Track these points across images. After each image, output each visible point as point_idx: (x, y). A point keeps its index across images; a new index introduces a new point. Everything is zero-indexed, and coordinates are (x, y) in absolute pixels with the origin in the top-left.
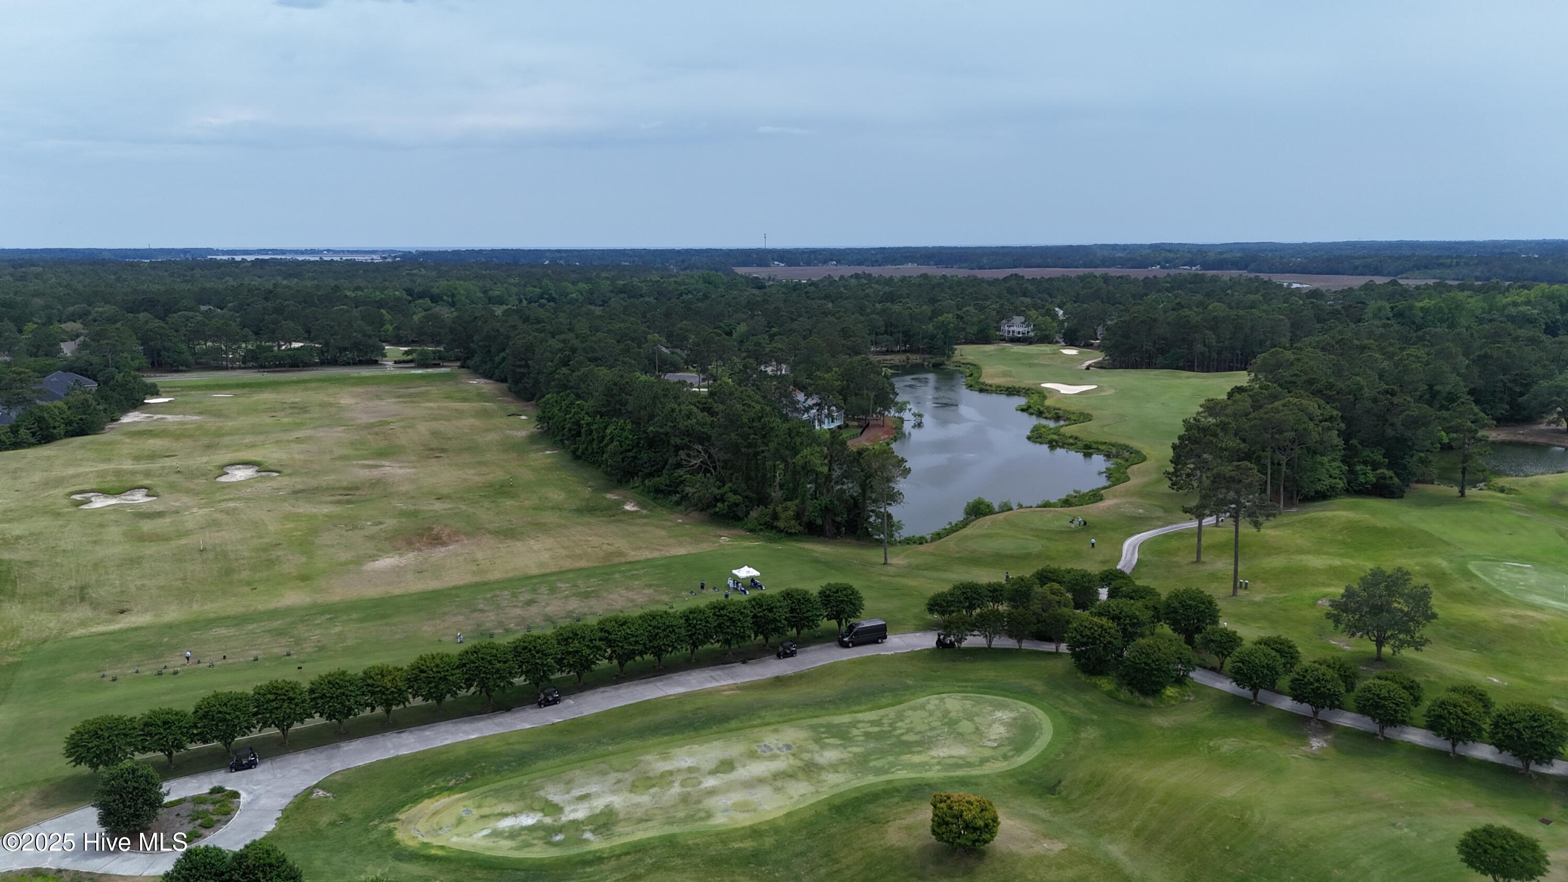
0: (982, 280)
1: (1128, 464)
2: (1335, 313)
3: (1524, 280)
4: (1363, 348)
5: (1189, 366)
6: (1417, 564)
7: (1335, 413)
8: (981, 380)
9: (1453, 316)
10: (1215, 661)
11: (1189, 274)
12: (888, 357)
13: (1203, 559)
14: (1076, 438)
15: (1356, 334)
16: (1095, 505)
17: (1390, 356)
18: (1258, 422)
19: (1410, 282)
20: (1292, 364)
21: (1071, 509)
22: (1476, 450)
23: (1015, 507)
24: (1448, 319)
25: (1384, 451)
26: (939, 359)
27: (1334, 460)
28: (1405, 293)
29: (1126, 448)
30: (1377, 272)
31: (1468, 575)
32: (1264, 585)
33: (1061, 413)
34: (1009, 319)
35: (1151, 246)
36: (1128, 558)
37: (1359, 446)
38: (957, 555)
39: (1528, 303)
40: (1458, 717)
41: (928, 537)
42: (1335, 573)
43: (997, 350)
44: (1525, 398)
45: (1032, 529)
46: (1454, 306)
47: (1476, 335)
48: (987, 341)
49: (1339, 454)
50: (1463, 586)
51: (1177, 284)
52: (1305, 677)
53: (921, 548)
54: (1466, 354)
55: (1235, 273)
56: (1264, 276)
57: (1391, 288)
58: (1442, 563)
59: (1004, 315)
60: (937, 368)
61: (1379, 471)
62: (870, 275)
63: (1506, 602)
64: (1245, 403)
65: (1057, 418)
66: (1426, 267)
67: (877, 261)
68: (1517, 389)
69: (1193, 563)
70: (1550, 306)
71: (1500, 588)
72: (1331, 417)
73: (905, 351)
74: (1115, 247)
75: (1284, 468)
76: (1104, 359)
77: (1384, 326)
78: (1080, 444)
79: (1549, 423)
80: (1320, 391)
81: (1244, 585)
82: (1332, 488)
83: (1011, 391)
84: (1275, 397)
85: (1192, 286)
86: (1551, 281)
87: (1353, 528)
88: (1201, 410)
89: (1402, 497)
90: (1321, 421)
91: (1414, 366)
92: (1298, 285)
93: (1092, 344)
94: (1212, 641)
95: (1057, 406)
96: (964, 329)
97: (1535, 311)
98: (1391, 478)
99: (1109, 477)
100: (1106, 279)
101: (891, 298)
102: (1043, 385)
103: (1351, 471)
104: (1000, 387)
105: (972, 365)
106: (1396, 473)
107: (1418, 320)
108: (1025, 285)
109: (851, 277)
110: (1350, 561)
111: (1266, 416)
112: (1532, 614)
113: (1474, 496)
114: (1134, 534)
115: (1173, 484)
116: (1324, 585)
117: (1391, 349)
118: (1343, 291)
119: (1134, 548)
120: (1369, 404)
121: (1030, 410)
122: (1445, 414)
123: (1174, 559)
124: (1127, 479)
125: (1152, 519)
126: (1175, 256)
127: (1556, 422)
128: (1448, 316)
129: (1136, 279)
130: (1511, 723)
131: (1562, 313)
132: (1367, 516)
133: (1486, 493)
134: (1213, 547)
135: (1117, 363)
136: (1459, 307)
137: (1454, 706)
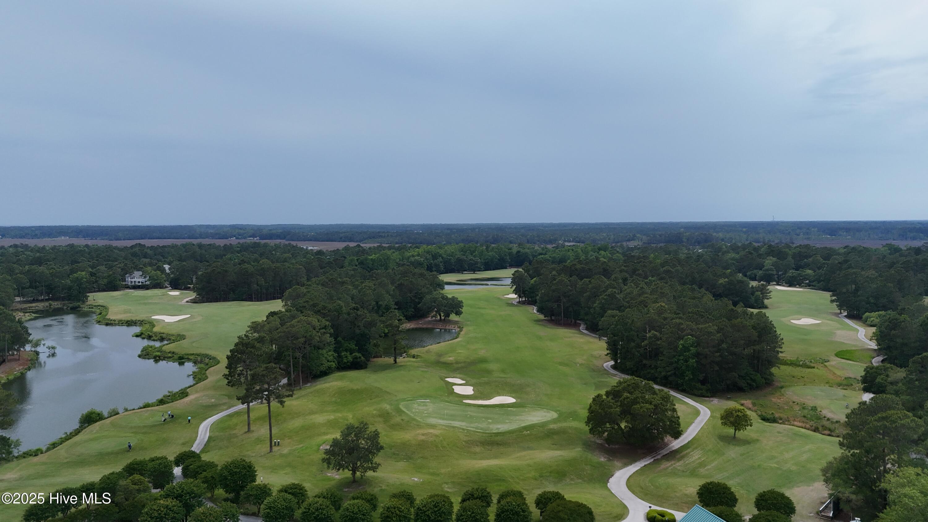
0: (116, 248)
1: (207, 367)
2: (329, 263)
3: (417, 244)
4: (343, 283)
5: (250, 298)
6: (375, 410)
7: (327, 323)
8: (107, 317)
9: (386, 263)
10: (254, 509)
11: (251, 243)
12: (34, 305)
13: (252, 429)
14: (173, 353)
15: (339, 275)
16: (183, 400)
17: (356, 287)
18: (283, 334)
19: (366, 246)
20: (305, 295)
21: (165, 406)
22: (399, 337)
23: (121, 411)
24: (384, 264)
25: (355, 342)
26: (77, 304)
27: (330, 351)
28: (363, 251)
29: (207, 356)
30: (351, 240)
31: (400, 412)
32: (289, 440)
33: (164, 336)
34: (131, 273)
35: (230, 226)
36: (202, 437)
37: (343, 341)
38: (65, 461)
39: (418, 255)
41: (44, 449)
42: (331, 424)
43: (121, 295)
44: (420, 305)
45: (131, 428)
46: (386, 258)
47: (397, 273)
48: (115, 288)
49: (332, 347)
50: (398, 419)
51: (244, 248)
52: (309, 509)
53: (35, 459)
54: (392, 283)
55: (278, 241)
56: (294, 243)
57: (357, 249)
58: (387, 407)
59: (127, 271)
60: (74, 310)
61: (354, 354)
62: (27, 245)
63: (419, 426)
64: (276, 322)
65: (162, 339)
66: (374, 237)
67: (36, 235)
68: (417, 300)
69: (246, 432)
70: (429, 256)
71: (415, 417)
72: (326, 326)
73: (47, 300)
74: (208, 226)
75: (301, 360)
76: (196, 297)
77: (354, 270)
78: (176, 357)
79: (432, 317)
80: (319, 311)
81: (277, 443)
82: (330, 368)
83: (130, 323)
84: (293, 317)
85: (252, 249)
86: (428, 244)
87: (341, 392)
88: (249, 329)
89: (366, 368)
90: (320, 329)
91: (368, 292)
92: (312, 248)
93: (189, 288)
94: (251, 495)
95: (162, 331)
96: (96, 281)
97: (422, 259)
98: (360, 357)
99: (194, 378)
100: (200, 246)
101: (39, 262)
102: (153, 317)
103: (339, 356)
104: (121, 321)
105: (102, 306)
106: (363, 355)
107: (370, 266)
108: (145, 250)
109: (11, 246)
110: (340, 415)
111: (286, 330)
112: (431, 431)
113: (401, 362)
114: (207, 418)
115: (228, 382)
116: (325, 434)
117: (357, 283)
118: (334, 251)
119: (207, 428)
120: (346, 316)
121: (143, 336)
122: (383, 319)
123: (234, 432)
124: (207, 378)
125: (220, 405)
126: (244, 232)
127: (435, 316)
128: (384, 263)
129: (220, 246)
130: (425, 512)
131: (433, 260)
132: (348, 383)
133: (406, 359)
134: (259, 419)
135: (205, 299)
136: (388, 258)
137: (395, 508)
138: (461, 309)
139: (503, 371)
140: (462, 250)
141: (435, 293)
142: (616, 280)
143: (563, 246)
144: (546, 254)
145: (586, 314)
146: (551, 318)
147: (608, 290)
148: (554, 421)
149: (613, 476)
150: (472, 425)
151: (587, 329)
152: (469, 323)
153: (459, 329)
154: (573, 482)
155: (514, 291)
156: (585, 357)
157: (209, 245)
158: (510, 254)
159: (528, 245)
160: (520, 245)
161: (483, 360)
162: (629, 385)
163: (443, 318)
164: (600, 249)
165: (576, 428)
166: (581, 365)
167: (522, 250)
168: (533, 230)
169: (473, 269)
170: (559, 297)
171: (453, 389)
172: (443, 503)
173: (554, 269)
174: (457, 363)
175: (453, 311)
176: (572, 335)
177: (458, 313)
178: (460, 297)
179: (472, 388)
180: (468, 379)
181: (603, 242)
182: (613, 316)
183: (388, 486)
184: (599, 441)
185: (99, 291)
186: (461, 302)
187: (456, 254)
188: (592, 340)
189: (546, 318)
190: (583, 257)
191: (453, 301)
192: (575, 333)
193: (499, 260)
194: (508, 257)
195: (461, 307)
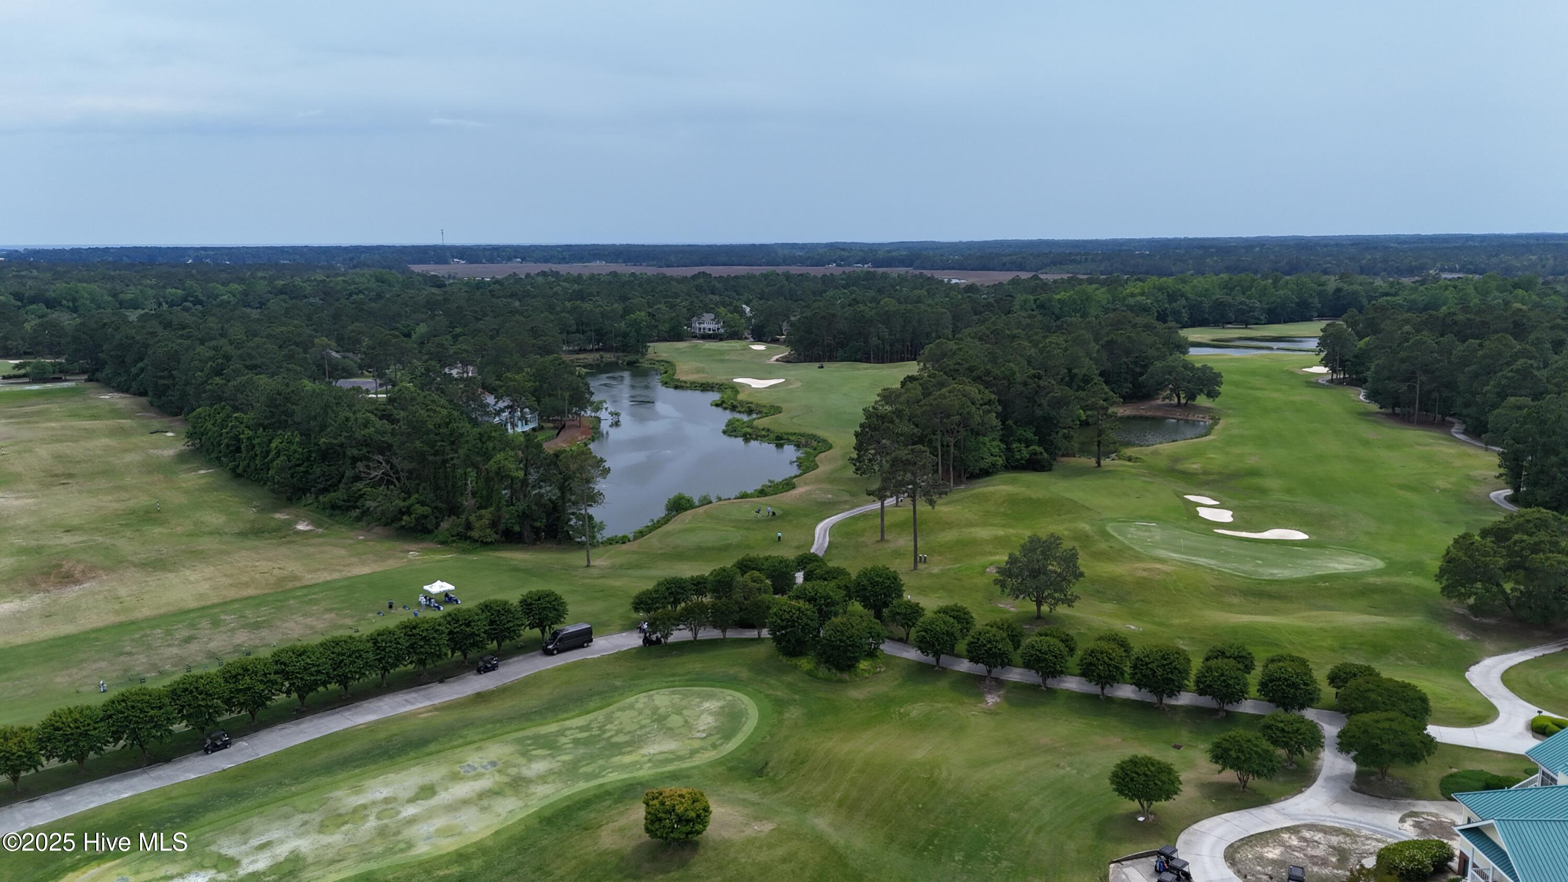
0: (671, 278)
1: (816, 452)
2: (989, 306)
3: (1139, 274)
4: (1014, 337)
5: (866, 358)
6: (1066, 529)
7: (993, 396)
8: (676, 377)
9: (1084, 307)
10: (901, 632)
11: (862, 272)
12: (581, 356)
13: (886, 537)
14: (768, 430)
15: (1007, 324)
16: (789, 493)
17: (1036, 344)
18: (928, 408)
19: (1048, 277)
20: (955, 353)
21: (767, 498)
22: (1108, 426)
23: (714, 500)
24: (1080, 309)
25: (1034, 429)
26: (633, 357)
27: (994, 440)
28: (1046, 286)
29: (814, 437)
30: (1021, 268)
31: (1106, 536)
33: (753, 406)
34: (700, 316)
35: (827, 245)
36: (820, 542)
37: (1014, 426)
38: (660, 552)
39: (1142, 294)
40: (1105, 662)
41: (631, 536)
42: (999, 542)
43: (689, 347)
44: (1144, 377)
45: (731, 521)
46: (1084, 298)
47: (1103, 323)
48: (679, 338)
49: (998, 434)
50: (1103, 546)
51: (851, 281)
52: (978, 639)
53: (625, 547)
54: (1096, 341)
55: (902, 270)
56: (928, 273)
57: (1033, 283)
58: (1085, 527)
59: (693, 313)
60: (631, 366)
61: (1031, 448)
62: (557, 273)
63: (1138, 557)
64: (917, 390)
65: (750, 412)
66: (1061, 263)
67: (564, 259)
68: (1138, 370)
69: (878, 542)
70: (1161, 296)
71: (1132, 546)
72: (990, 400)
73: (598, 350)
74: (794, 246)
75: (952, 448)
76: (790, 354)
77: (1030, 316)
78: (772, 436)
79: (1164, 399)
80: (979, 378)
81: (923, 559)
82: (994, 465)
83: (705, 387)
84: (942, 385)
85: (865, 283)
86: (1161, 274)
87: (1012, 501)
88: (878, 398)
89: (1050, 470)
90: (981, 405)
91: (1055, 352)
92: (957, 281)
93: (778, 340)
94: (898, 613)
95: (750, 400)
96: (656, 327)
97: (1149, 301)
98: (1041, 453)
99: (799, 466)
100: (788, 276)
101: (581, 296)
102: (735, 380)
103: (1009, 449)
104: (694, 383)
105: (666, 362)
106: (1045, 449)
107: (1057, 311)
108: (713, 283)
109: (538, 274)
110: (1011, 531)
111: (935, 402)
112: (1158, 566)
113: (1108, 466)
114: (825, 519)
115: (857, 470)
116: (991, 554)
117: (1036, 337)
118: (994, 286)
119: (825, 531)
120: (1021, 388)
121: (724, 405)
122: (1082, 394)
123: (861, 540)
124: (816, 467)
125: (840, 503)
126: (849, 255)
127: (1169, 397)
128: (1081, 307)
129: (815, 277)
130: (1147, 664)
131: (1170, 302)
132: (1023, 489)
133: (1117, 462)
134: (895, 525)
135: (802, 357)
136: (1089, 299)
137: (1102, 653)
138: (1217, 388)
139: (1289, 491)
140: (1228, 287)
141: (1171, 358)
142: (1538, 342)
143: (1436, 279)
144: (1396, 294)
145: (1467, 405)
146: (1394, 410)
147: (1515, 361)
148: (1377, 573)
149: (1478, 663)
150: (1227, 565)
151: (1465, 432)
152: (1231, 411)
153: (1211, 421)
154: (1400, 663)
155: (1322, 360)
156: (1453, 479)
157: (800, 275)
158: (1321, 294)
159: (1361, 278)
160: (1342, 277)
161: (1254, 473)
162: (1528, 521)
163: (1183, 401)
164: (1516, 286)
165: (1417, 587)
166: (1444, 491)
167: (1345, 287)
168: (1375, 248)
169: (1245, 319)
170: (1414, 372)
171: (1198, 512)
172: (1176, 655)
173: (1407, 321)
174: (1205, 473)
175: (1201, 391)
176: (1431, 441)
177: (1212, 395)
178: (1217, 367)
179: (1231, 513)
180: (1224, 499)
181: (1527, 273)
182: (1520, 408)
183: (1089, 629)
184: (1460, 611)
185: (659, 341)
186: (1219, 375)
187: (1213, 294)
188: (1471, 451)
189: (1383, 410)
190: (1475, 301)
191: (1204, 373)
192: (1440, 438)
193: (1298, 304)
194: (1316, 300)
195: (1219, 384)
